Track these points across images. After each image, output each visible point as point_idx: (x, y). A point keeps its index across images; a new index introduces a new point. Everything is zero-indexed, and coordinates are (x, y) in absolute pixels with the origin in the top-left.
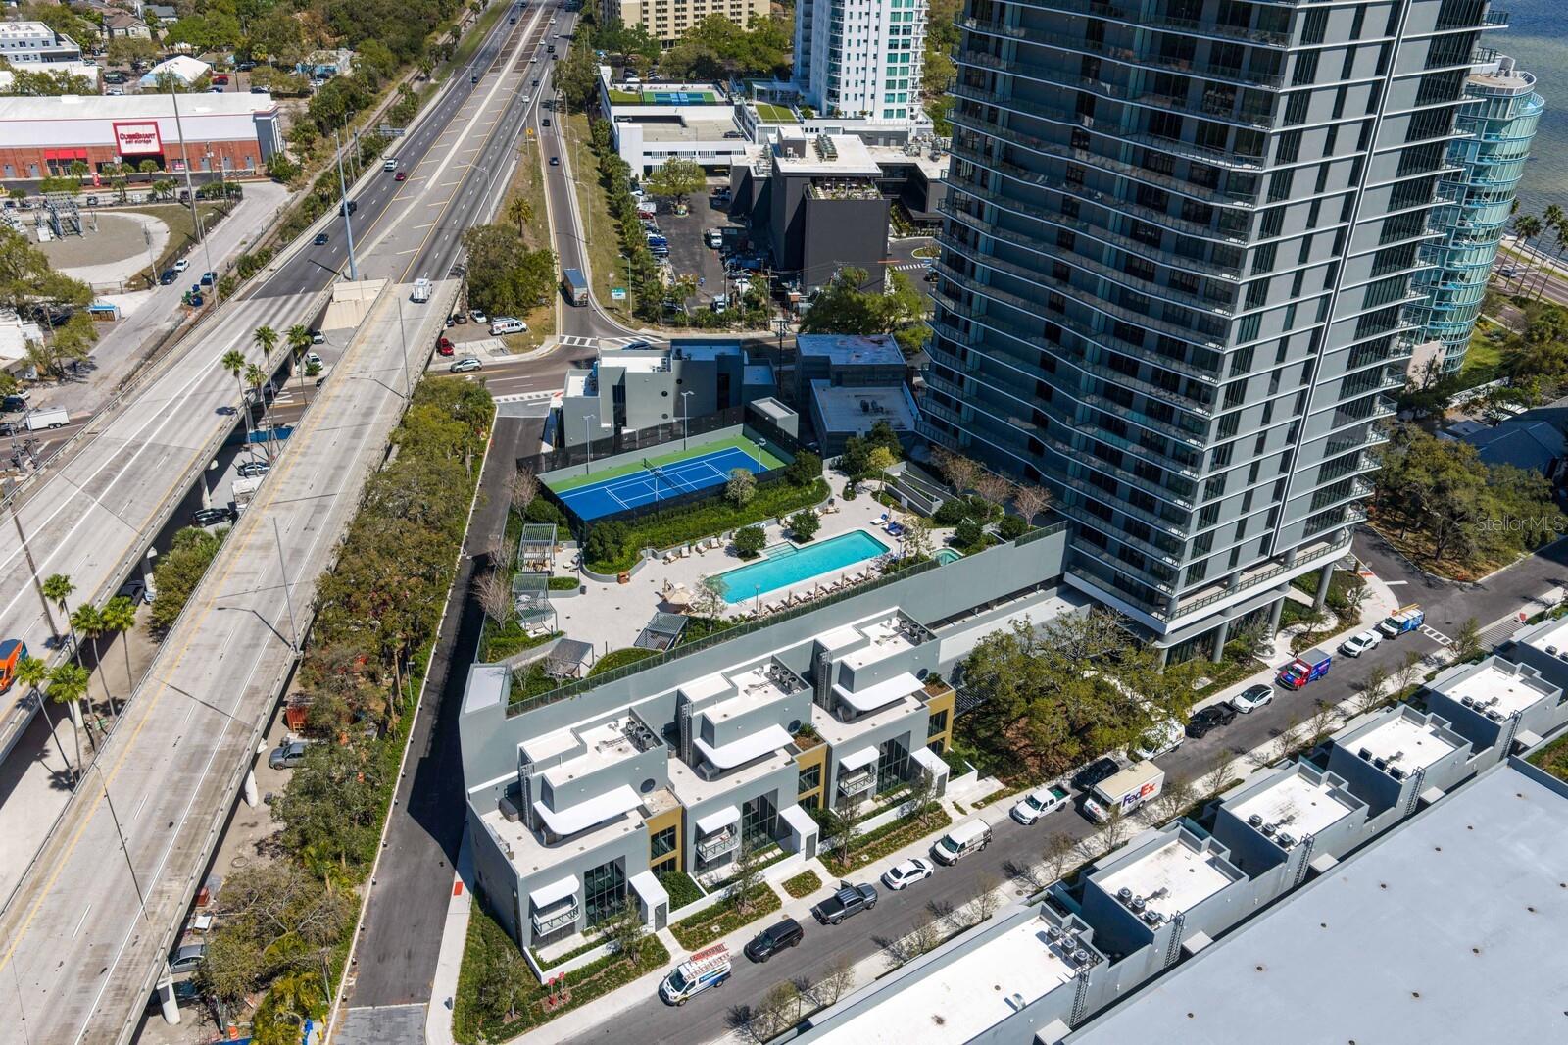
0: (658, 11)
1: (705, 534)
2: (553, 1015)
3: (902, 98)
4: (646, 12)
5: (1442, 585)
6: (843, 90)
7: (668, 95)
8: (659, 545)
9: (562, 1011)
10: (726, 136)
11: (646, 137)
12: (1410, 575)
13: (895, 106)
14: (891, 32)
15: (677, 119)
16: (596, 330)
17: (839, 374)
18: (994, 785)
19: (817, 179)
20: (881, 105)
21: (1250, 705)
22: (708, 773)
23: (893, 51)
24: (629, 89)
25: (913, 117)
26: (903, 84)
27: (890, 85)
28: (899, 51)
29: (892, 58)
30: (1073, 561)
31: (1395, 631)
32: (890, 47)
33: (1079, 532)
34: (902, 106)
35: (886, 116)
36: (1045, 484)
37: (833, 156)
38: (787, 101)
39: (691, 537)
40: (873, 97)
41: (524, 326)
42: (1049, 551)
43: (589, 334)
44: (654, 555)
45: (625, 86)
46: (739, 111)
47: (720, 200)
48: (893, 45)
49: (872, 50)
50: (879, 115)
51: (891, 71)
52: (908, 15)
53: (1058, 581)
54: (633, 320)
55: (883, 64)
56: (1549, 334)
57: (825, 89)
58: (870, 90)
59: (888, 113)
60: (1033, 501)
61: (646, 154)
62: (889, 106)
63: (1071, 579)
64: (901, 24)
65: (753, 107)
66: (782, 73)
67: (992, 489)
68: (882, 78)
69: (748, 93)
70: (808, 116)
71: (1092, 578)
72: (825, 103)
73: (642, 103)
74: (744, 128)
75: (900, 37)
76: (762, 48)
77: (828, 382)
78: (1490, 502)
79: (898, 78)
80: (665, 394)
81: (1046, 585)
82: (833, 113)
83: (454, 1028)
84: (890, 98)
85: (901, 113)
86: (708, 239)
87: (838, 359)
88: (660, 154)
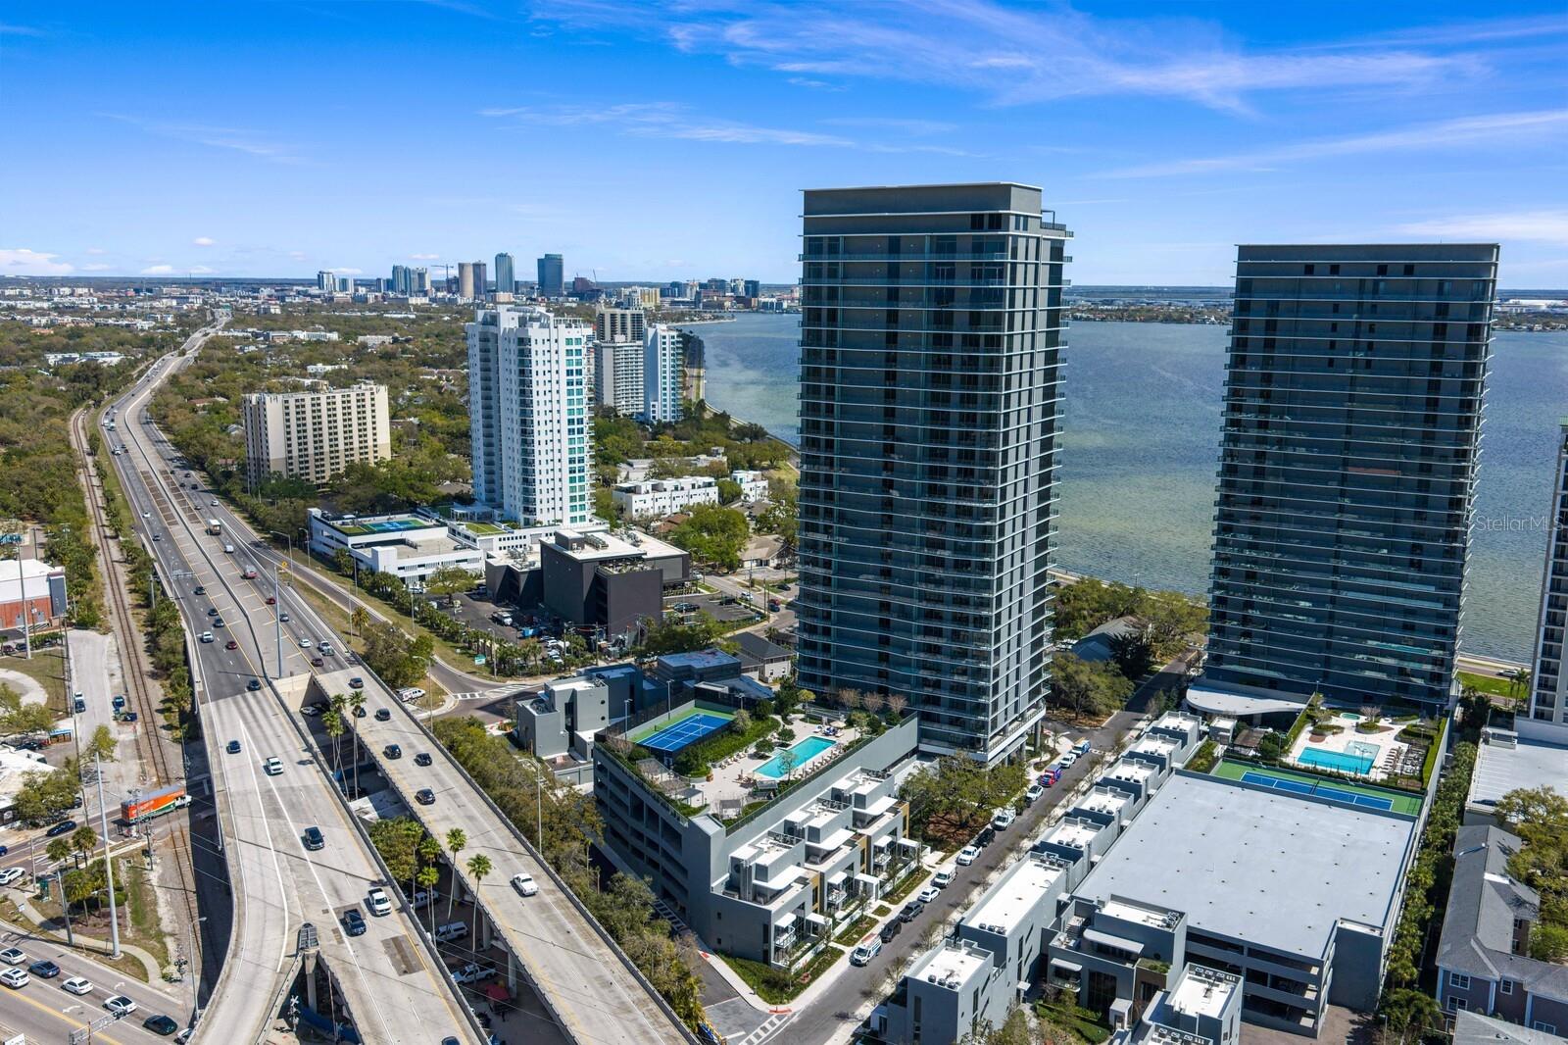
0: (301, 463)
1: (723, 757)
2: (808, 984)
3: (582, 507)
4: (291, 464)
5: (1087, 731)
6: (538, 506)
7: (381, 525)
8: (714, 760)
9: (812, 981)
10: (455, 549)
11: (400, 555)
12: (1069, 729)
13: (578, 514)
14: (570, 462)
15: (402, 542)
16: (476, 688)
17: (701, 675)
18: (940, 854)
19: (604, 562)
20: (568, 514)
23: (573, 475)
24: (343, 524)
25: (590, 521)
26: (582, 498)
27: (573, 499)
28: (577, 475)
29: (572, 480)
30: (923, 735)
31: (1079, 752)
33: (925, 717)
34: (582, 513)
35: (572, 521)
37: (605, 546)
38: (485, 519)
40: (561, 509)
41: (423, 692)
42: (905, 734)
43: (472, 690)
44: (714, 766)
45: (340, 522)
46: (453, 532)
47: (479, 594)
48: (572, 471)
49: (558, 475)
50: (567, 522)
51: (573, 489)
52: (581, 450)
53: (915, 751)
54: (496, 678)
55: (567, 485)
56: (1072, 598)
57: (520, 505)
58: (558, 504)
60: (897, 704)
61: (400, 569)
62: (574, 514)
63: (924, 747)
64: (577, 456)
65: (463, 528)
66: (465, 500)
67: (874, 701)
68: (567, 495)
69: (449, 516)
70: (514, 527)
71: (933, 742)
72: (522, 517)
73: (374, 533)
74: (467, 544)
75: (577, 465)
76: (418, 484)
78: (1095, 678)
79: (578, 494)
80: (603, 702)
81: (906, 756)
82: (528, 524)
83: (765, 1000)
84: (573, 509)
85: (582, 518)
86: (499, 621)
88: (412, 568)
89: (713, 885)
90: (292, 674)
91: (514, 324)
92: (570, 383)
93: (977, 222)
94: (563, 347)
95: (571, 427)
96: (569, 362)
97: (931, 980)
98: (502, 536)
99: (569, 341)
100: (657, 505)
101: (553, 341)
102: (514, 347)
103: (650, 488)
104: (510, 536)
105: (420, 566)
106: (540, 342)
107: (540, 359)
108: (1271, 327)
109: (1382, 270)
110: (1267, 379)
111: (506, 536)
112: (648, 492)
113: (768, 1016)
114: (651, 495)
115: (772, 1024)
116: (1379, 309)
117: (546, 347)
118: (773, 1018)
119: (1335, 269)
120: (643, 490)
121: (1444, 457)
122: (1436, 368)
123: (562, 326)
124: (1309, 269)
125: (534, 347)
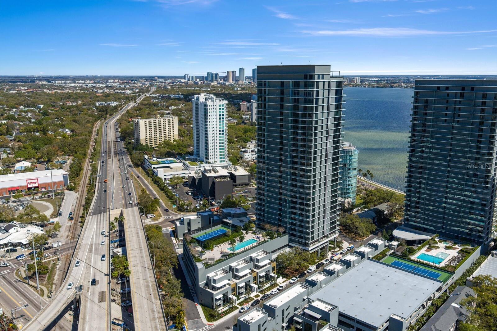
0: (150, 140)
1: (219, 244)
2: (223, 317)
3: (224, 158)
4: (147, 140)
5: (357, 241)
6: (209, 157)
7: (164, 161)
8: (216, 244)
9: (224, 316)
10: (183, 170)
11: (165, 172)
12: (351, 240)
13: (222, 160)
14: (220, 143)
15: (168, 167)
16: (171, 215)
17: (233, 216)
18: (285, 279)
19: (216, 177)
20: (219, 160)
21: (326, 262)
22: (238, 279)
23: (220, 148)
24: (153, 161)
25: (226, 162)
26: (224, 155)
27: (220, 155)
28: (222, 147)
29: (220, 149)
30: (291, 241)
31: (349, 249)
32: (220, 147)
33: (291, 235)
34: (224, 159)
35: (220, 162)
36: (283, 226)
37: (218, 172)
38: (195, 160)
39: (222, 243)
41: (155, 215)
42: (285, 239)
43: (170, 216)
44: (216, 246)
45: (152, 160)
46: (184, 164)
47: (186, 184)
48: (220, 146)
49: (216, 147)
50: (218, 162)
51: (220, 152)
52: (223, 140)
53: (288, 245)
54: (178, 212)
55: (219, 151)
56: (370, 195)
57: (205, 157)
58: (216, 157)
59: (221, 162)
60: (282, 230)
61: (164, 176)
62: (221, 160)
63: (291, 244)
64: (222, 141)
65: (187, 163)
66: (191, 154)
67: (274, 228)
68: (219, 154)
69: (184, 159)
70: (202, 164)
71: (293, 243)
72: (205, 160)
73: (160, 164)
74: (186, 168)
75: (222, 144)
76: (181, 148)
77: (231, 218)
78: (362, 224)
79: (222, 153)
80: (199, 223)
81: (286, 246)
82: (207, 162)
83: (207, 321)
84: (221, 158)
85: (224, 161)
86: (187, 193)
87: (232, 212)
88: (168, 175)
89: (200, 284)
90: (116, 208)
91: (204, 100)
92: (220, 119)
93: (305, 77)
94: (218, 107)
95: (220, 132)
96: (220, 112)
97: (244, 320)
98: (197, 166)
99: (220, 106)
100: (253, 156)
101: (215, 105)
102: (203, 107)
104: (200, 166)
106: (210, 106)
107: (211, 111)
108: (426, 108)
109: (463, 89)
110: (424, 125)
111: (199, 166)
112: (250, 152)
113: (206, 325)
115: (206, 328)
116: (462, 102)
117: (213, 107)
118: (207, 326)
119: (447, 88)
120: (248, 152)
121: (484, 155)
122: (482, 124)
123: (217, 101)
124: (439, 88)
125: (208, 108)
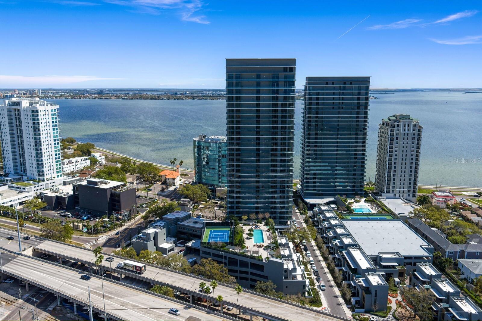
6: (45, 173)
10: (18, 193)
14: (55, 155)
16: (92, 240)
25: (64, 176)
28: (58, 160)
29: (56, 162)
32: (56, 159)
34: (61, 174)
37: (109, 183)
38: (21, 180)
40: (53, 173)
46: (11, 187)
49: (51, 161)
50: (56, 177)
51: (57, 165)
52: (59, 150)
55: (55, 164)
57: (36, 173)
58: (52, 171)
59: (58, 176)
61: (2, 203)
62: (58, 174)
64: (57, 153)
65: (14, 185)
67: (260, 216)
68: (55, 168)
70: (37, 182)
72: (38, 178)
75: (58, 156)
77: (180, 222)
79: (59, 167)
85: (61, 176)
87: (180, 217)
88: (7, 202)
91: (28, 105)
92: (53, 126)
93: (285, 70)
94: (50, 113)
95: (55, 142)
96: (53, 118)
98: (35, 186)
99: (52, 111)
100: (71, 168)
101: (46, 111)
102: (30, 114)
103: (68, 162)
104: (38, 185)
105: (10, 201)
106: (42, 111)
107: (42, 117)
108: (318, 99)
109: (345, 83)
111: (36, 185)
112: (67, 164)
114: (68, 165)
116: (344, 93)
117: (44, 113)
119: (333, 83)
122: (358, 108)
123: (49, 105)
124: (327, 83)
125: (40, 113)
